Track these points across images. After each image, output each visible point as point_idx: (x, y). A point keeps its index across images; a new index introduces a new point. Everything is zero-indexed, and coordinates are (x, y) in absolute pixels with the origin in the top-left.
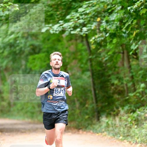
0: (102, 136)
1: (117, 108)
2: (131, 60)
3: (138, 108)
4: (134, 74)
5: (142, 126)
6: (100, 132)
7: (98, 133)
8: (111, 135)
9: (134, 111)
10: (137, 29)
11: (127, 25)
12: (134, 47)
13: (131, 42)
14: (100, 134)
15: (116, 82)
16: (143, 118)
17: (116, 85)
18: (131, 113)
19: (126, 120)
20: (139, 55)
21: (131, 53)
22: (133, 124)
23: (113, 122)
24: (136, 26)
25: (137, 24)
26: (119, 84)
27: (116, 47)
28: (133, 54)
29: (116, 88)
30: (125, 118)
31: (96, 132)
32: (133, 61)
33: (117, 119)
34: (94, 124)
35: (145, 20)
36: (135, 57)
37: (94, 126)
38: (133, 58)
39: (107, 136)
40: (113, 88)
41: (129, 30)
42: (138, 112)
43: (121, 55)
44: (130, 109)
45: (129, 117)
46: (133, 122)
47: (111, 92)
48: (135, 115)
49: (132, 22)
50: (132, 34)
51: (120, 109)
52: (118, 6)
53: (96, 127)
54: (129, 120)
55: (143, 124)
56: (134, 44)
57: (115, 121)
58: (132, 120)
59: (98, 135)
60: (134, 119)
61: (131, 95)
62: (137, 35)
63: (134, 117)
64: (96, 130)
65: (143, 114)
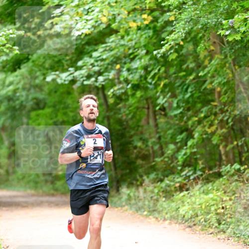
0: (122, 211)
1: (141, 176)
2: (157, 117)
3: (167, 176)
4: (162, 134)
5: (172, 198)
6: (119, 206)
7: (117, 208)
8: (134, 209)
9: (161, 181)
10: (166, 78)
11: (152, 74)
12: (161, 101)
13: (158, 94)
14: (120, 208)
15: (139, 144)
16: (173, 189)
17: (140, 147)
18: (158, 182)
19: (152, 192)
20: (167, 110)
21: (158, 108)
22: (160, 196)
23: (136, 194)
24: (164, 75)
25: (165, 72)
26: (143, 147)
27: (139, 101)
28: (160, 109)
29: (139, 152)
30: (151, 188)
31: (115, 206)
32: (160, 118)
33: (141, 190)
34: (113, 196)
35: (175, 67)
36: (163, 113)
37: (113, 199)
38: (161, 114)
39: (128, 211)
40: (135, 151)
41: (156, 79)
42: (167, 181)
43: (146, 111)
44: (157, 178)
45: (155, 187)
46: (161, 194)
47: (134, 156)
48: (163, 185)
49: (159, 70)
50: (159, 85)
51: (145, 177)
52: (142, 50)
53: (115, 199)
54: (156, 191)
55: (173, 196)
56: (161, 97)
57: (139, 192)
58: (159, 191)
59: (118, 211)
60: (162, 190)
61: (158, 160)
62: (165, 86)
63: (162, 188)
64: (115, 203)
65: (172, 183)
